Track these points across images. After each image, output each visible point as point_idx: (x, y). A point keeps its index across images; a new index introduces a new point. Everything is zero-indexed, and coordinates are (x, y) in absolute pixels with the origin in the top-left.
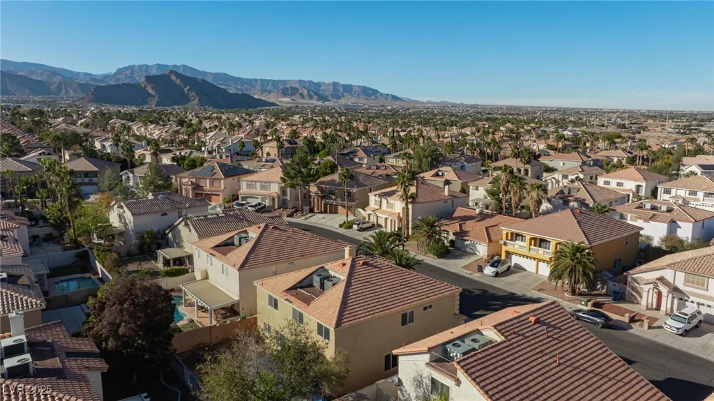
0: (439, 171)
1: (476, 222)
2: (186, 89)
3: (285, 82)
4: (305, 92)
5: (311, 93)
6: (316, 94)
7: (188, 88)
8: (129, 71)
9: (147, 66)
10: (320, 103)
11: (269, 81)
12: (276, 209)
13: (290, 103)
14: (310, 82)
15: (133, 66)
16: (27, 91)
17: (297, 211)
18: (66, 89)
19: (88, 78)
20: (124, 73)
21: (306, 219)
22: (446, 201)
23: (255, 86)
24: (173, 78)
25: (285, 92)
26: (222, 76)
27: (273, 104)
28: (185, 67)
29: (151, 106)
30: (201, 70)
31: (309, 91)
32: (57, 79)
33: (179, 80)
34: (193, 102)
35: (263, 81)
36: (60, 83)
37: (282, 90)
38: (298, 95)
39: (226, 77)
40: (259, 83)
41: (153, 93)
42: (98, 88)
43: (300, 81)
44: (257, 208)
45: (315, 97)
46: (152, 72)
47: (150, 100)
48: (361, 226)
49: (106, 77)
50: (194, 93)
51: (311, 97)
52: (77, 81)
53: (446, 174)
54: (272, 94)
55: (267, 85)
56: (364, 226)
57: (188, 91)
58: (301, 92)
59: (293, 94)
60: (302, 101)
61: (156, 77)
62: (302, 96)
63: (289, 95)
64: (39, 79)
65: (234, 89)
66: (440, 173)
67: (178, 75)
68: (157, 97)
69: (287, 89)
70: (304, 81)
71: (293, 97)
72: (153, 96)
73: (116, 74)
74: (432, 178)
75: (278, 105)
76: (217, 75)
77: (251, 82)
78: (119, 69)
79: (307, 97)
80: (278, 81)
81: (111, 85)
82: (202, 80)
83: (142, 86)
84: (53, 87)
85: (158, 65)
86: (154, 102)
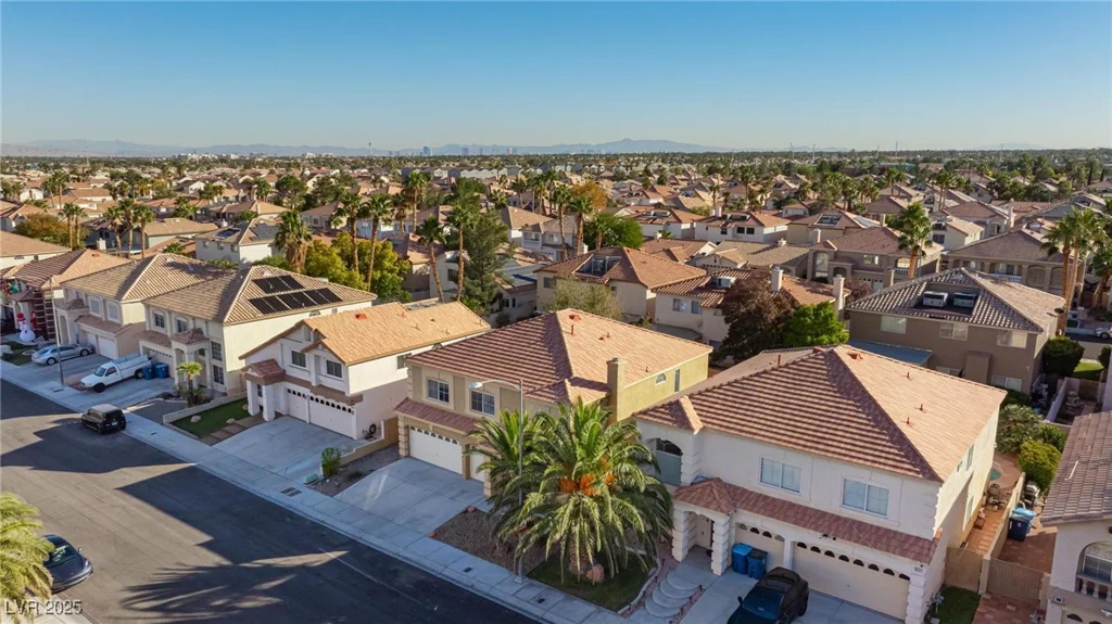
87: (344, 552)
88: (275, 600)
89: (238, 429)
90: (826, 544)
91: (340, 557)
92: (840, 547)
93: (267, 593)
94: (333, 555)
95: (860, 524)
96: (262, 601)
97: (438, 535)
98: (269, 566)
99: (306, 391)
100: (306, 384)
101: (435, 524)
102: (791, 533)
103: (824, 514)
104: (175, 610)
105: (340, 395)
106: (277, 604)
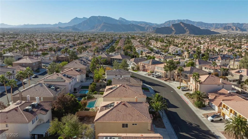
0: (241, 70)
1: (224, 97)
2: (185, 28)
3: (226, 24)
4: (234, 28)
5: (237, 28)
6: (239, 28)
7: (186, 28)
8: (168, 23)
9: (174, 20)
10: (241, 32)
11: (219, 24)
12: (163, 78)
13: (227, 32)
14: (238, 24)
15: (170, 21)
16: (139, 30)
17: (169, 79)
18: (149, 29)
19: (156, 25)
20: (167, 23)
21: (170, 83)
22: (219, 85)
23: (213, 26)
24: (181, 24)
25: (225, 28)
26: (200, 23)
27: (218, 33)
28: (187, 20)
29: (173, 34)
30: (193, 21)
31: (236, 27)
32: (148, 26)
33: (183, 25)
34: (187, 33)
35: (216, 24)
36: (148, 27)
37: (224, 27)
38: (231, 29)
39: (201, 23)
40: (215, 25)
41: (174, 30)
42: (158, 29)
43: (233, 24)
44: (157, 76)
45: (239, 30)
46: (176, 22)
47: (173, 32)
48: (183, 89)
49: (161, 24)
50: (188, 30)
51: (237, 30)
52: (152, 26)
53: (243, 72)
54: (219, 29)
55: (217, 26)
56: (184, 89)
57: (186, 29)
58: (232, 28)
59: (228, 29)
60: (233, 32)
61: (176, 24)
62: (233, 29)
63: (227, 29)
64: (143, 26)
65: (204, 27)
66: (240, 71)
67: (183, 23)
68: (175, 31)
69: (226, 27)
70: (235, 24)
71: (228, 30)
72: (174, 31)
73: (164, 24)
74: (235, 73)
75: (220, 33)
76: (199, 23)
77: (211, 25)
78: (166, 22)
79: (235, 30)
80: (223, 24)
81: (162, 27)
82: (191, 25)
83: (170, 28)
84: (146, 28)
85: (178, 20)
86: (174, 33)
87: (180, 133)
88: (193, 131)
91: (180, 132)
93: (194, 132)
94: (181, 133)
96: (195, 132)
97: (164, 127)
98: (192, 136)
101: (163, 129)
104: (207, 136)
106: (193, 130)
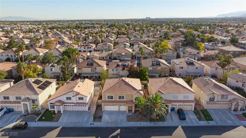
89: (59, 117)
90: (184, 104)
92: (185, 104)
95: (186, 100)
99: (74, 105)
100: (74, 103)
102: (178, 104)
103: (181, 100)
105: (85, 103)
